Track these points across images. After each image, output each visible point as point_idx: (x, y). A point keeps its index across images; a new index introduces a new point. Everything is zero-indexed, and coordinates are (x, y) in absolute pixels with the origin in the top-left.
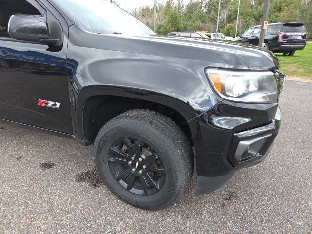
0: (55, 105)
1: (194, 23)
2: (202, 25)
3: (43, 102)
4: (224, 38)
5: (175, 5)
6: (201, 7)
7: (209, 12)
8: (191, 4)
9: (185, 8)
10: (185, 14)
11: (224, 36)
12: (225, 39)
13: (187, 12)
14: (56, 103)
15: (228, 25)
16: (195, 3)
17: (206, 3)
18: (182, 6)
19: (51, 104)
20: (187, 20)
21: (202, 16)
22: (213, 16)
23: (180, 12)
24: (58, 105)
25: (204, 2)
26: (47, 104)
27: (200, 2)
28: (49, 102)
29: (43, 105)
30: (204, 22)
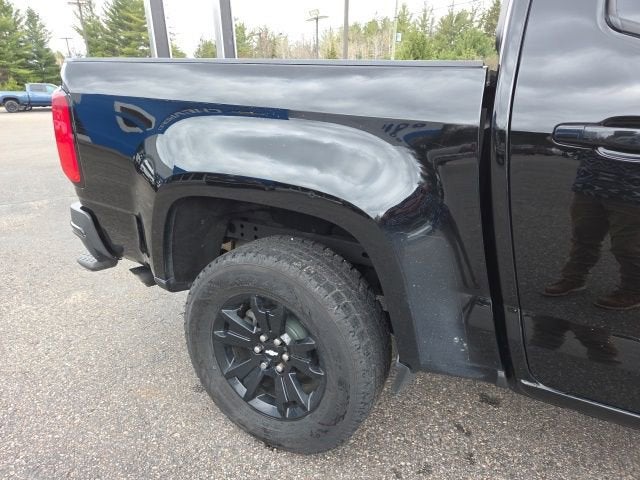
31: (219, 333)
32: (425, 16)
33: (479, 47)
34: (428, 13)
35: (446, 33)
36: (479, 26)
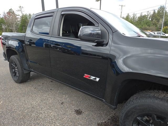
0: (95, 79)
1: (143, 26)
2: (148, 27)
3: (88, 76)
4: (164, 34)
5: (131, 17)
6: (147, 18)
7: (152, 20)
8: (141, 16)
9: (137, 18)
10: (137, 22)
11: (164, 33)
12: (164, 36)
13: (138, 20)
14: (97, 78)
15: (165, 27)
16: (144, 16)
17: (150, 16)
18: (135, 18)
19: (92, 78)
20: (139, 25)
21: (148, 22)
22: (155, 22)
23: (134, 21)
24: (98, 79)
25: (149, 15)
26: (90, 77)
27: (147, 15)
28: (91, 76)
29: (87, 78)
30: (149, 26)
31: (12, 67)
32: (134, 16)
33: (148, 24)
34: (135, 15)
35: (140, 21)
36: (149, 19)
